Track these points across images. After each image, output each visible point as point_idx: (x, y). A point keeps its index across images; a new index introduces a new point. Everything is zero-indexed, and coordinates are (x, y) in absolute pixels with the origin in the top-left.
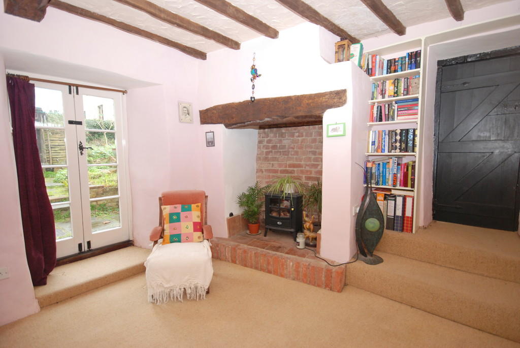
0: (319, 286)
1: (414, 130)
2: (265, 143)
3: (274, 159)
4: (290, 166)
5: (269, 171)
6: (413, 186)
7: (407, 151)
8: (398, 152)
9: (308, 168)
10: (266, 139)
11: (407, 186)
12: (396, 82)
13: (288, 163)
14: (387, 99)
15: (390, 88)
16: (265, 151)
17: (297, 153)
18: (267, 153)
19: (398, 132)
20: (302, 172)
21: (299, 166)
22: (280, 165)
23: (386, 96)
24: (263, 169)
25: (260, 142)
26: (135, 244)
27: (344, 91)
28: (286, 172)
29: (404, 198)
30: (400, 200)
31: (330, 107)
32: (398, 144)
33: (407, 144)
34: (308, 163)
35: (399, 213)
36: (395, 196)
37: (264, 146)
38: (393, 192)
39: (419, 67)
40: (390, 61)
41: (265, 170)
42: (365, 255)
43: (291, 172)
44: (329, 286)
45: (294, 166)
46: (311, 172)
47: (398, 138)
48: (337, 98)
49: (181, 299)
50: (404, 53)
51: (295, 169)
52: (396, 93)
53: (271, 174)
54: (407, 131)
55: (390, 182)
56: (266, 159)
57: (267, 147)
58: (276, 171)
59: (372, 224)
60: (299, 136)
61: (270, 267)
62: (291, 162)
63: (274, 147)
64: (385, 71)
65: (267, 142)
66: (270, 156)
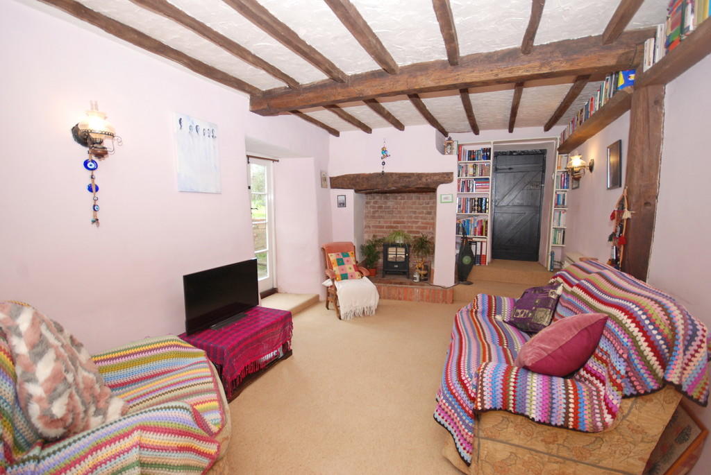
0: (438, 302)
1: (486, 199)
2: (372, 204)
3: (380, 217)
4: (395, 222)
5: (377, 227)
6: (486, 235)
7: (481, 212)
8: (476, 213)
9: (409, 224)
10: (373, 201)
11: (482, 235)
12: (475, 167)
13: (393, 220)
14: (468, 177)
15: (471, 171)
16: (372, 210)
17: (400, 212)
18: (374, 212)
19: (476, 199)
20: (405, 227)
21: (403, 222)
22: (386, 222)
23: (468, 175)
24: (371, 225)
25: (367, 203)
26: (279, 291)
27: (452, 173)
28: (391, 227)
29: (482, 242)
30: (479, 244)
31: (442, 183)
32: (476, 208)
33: (481, 207)
34: (410, 220)
35: (478, 253)
36: (476, 242)
37: (370, 207)
38: (474, 239)
39: (490, 159)
40: (470, 152)
41: (373, 226)
42: (462, 281)
43: (396, 227)
44: (444, 301)
45: (398, 223)
46: (412, 227)
47: (476, 203)
48: (446, 178)
49: (361, 315)
50: (479, 148)
51: (399, 225)
52: (474, 174)
53: (378, 229)
54: (482, 199)
55: (472, 233)
56: (373, 217)
57: (374, 208)
58: (382, 227)
59: (467, 260)
60: (401, 199)
61: (400, 296)
62: (395, 220)
63: (380, 207)
64: (467, 159)
65: (374, 203)
66: (376, 215)
